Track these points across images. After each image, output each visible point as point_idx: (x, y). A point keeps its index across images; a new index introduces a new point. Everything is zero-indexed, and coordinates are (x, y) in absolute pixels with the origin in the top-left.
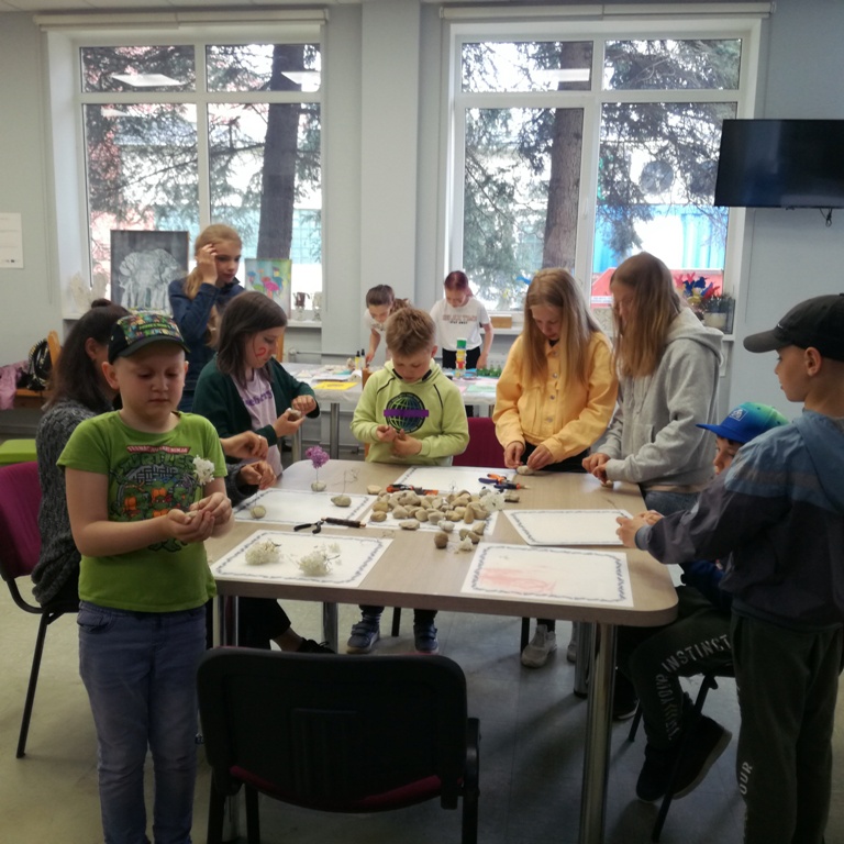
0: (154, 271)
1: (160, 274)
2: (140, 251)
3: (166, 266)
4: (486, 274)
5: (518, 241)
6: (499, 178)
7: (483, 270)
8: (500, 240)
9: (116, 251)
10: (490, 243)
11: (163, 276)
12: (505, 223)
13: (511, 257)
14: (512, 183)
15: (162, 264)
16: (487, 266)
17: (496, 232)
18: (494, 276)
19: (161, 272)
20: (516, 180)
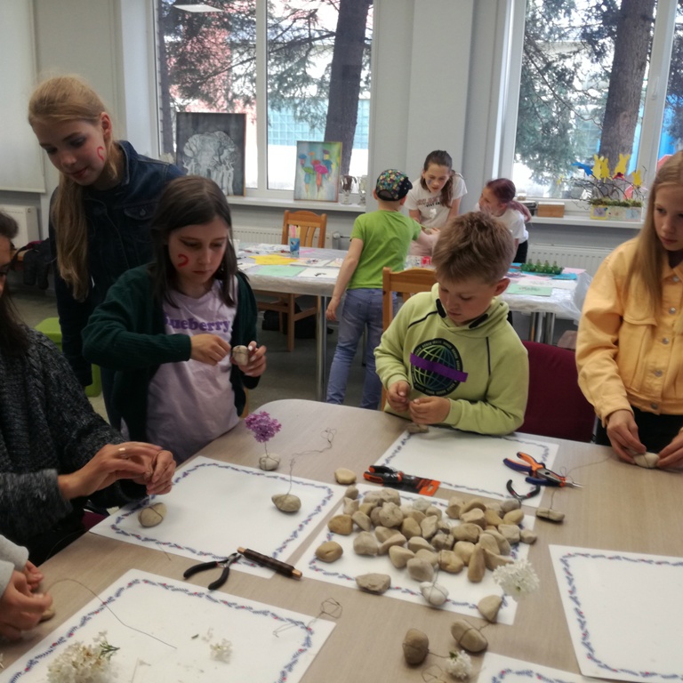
0: (214, 152)
1: (220, 155)
2: (202, 133)
3: (225, 148)
4: (541, 159)
5: (574, 127)
6: (560, 65)
7: (537, 156)
8: (556, 125)
9: (181, 133)
10: (546, 128)
11: (222, 157)
12: (562, 109)
13: (567, 143)
14: (573, 69)
15: (221, 146)
16: (542, 151)
17: (553, 118)
18: (549, 161)
19: (220, 154)
20: (577, 66)
